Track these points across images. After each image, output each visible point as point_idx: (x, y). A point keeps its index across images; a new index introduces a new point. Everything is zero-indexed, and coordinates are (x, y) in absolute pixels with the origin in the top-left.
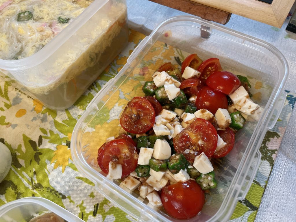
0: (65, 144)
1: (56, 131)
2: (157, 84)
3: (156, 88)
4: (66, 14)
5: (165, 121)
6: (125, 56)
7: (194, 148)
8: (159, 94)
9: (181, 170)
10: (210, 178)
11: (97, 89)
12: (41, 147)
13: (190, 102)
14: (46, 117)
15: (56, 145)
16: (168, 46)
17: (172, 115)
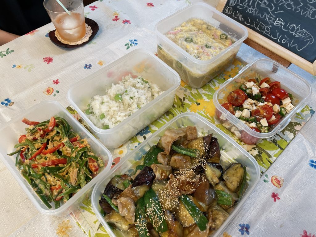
0: (196, 104)
1: (191, 97)
2: (248, 87)
3: (246, 88)
4: (210, 44)
5: (249, 103)
6: (228, 71)
7: (261, 116)
8: (248, 91)
9: (254, 123)
10: (266, 128)
11: (212, 83)
12: (184, 102)
13: (262, 98)
14: (187, 90)
15: (191, 103)
16: (253, 71)
17: (253, 101)
